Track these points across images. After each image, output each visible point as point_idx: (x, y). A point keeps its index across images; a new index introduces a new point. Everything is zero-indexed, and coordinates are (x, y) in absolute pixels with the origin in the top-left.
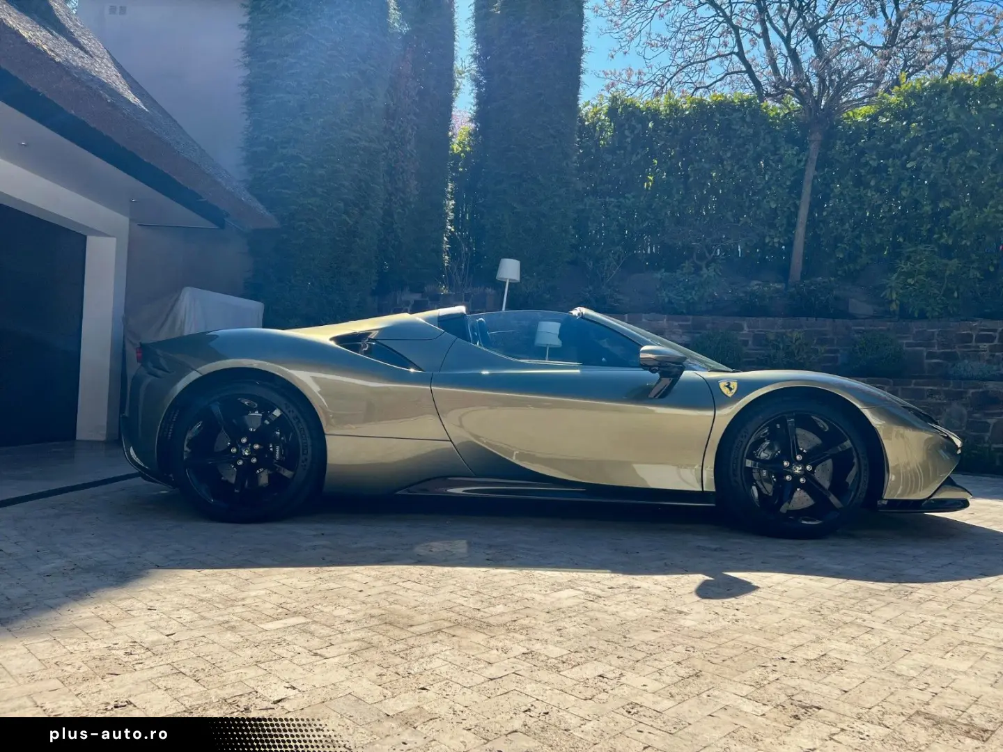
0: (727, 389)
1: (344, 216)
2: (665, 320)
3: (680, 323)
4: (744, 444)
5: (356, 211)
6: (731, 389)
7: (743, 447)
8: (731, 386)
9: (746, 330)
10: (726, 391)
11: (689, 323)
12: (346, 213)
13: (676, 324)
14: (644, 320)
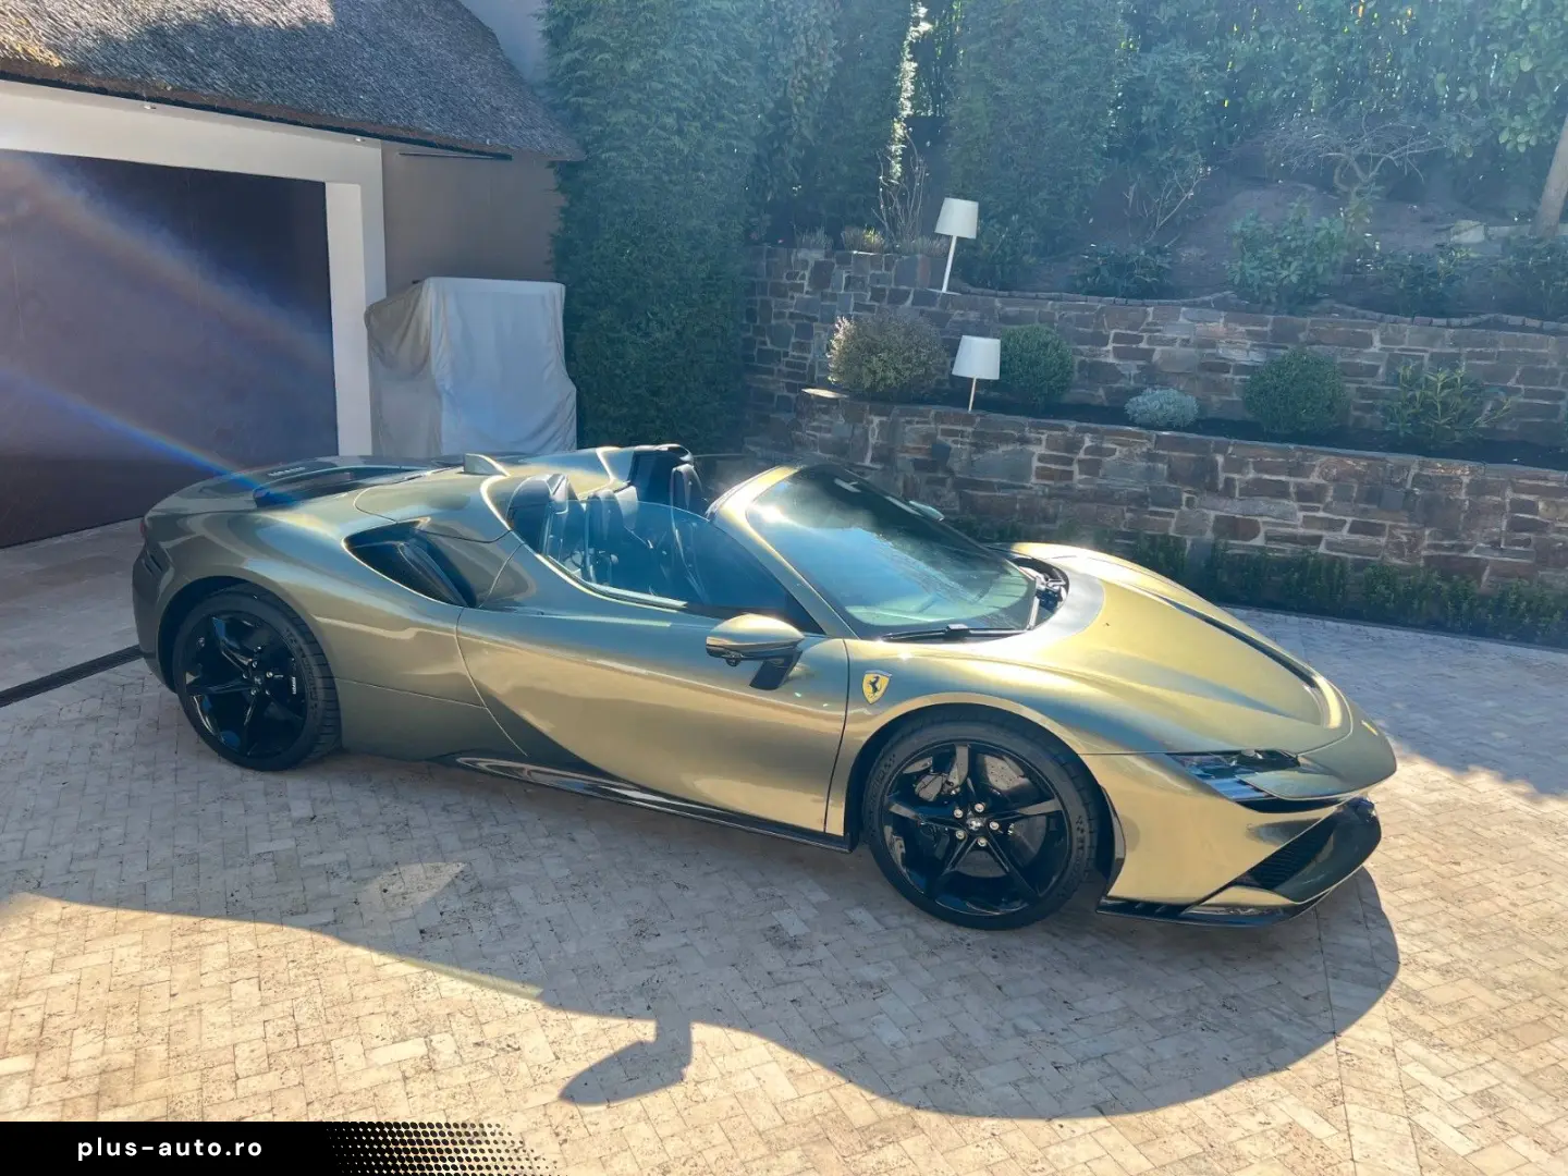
0: (871, 689)
1: (676, 139)
2: (1222, 321)
3: (1252, 328)
4: (887, 777)
5: (694, 127)
6: (875, 690)
7: (886, 780)
8: (878, 685)
9: (1377, 346)
10: (868, 689)
11: (1268, 328)
12: (680, 132)
13: (1242, 329)
14: (1182, 320)
